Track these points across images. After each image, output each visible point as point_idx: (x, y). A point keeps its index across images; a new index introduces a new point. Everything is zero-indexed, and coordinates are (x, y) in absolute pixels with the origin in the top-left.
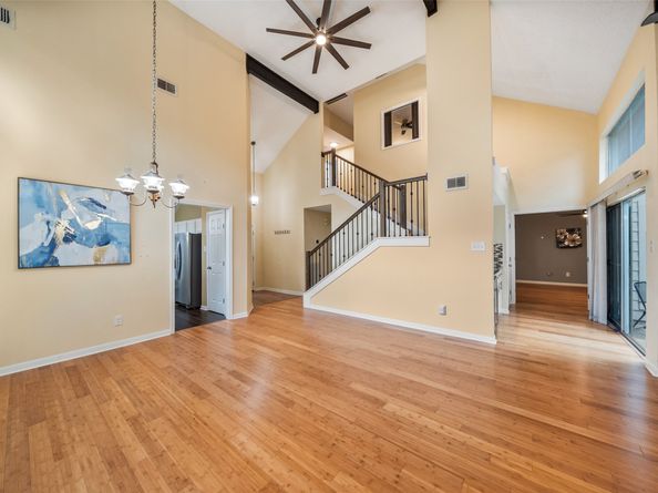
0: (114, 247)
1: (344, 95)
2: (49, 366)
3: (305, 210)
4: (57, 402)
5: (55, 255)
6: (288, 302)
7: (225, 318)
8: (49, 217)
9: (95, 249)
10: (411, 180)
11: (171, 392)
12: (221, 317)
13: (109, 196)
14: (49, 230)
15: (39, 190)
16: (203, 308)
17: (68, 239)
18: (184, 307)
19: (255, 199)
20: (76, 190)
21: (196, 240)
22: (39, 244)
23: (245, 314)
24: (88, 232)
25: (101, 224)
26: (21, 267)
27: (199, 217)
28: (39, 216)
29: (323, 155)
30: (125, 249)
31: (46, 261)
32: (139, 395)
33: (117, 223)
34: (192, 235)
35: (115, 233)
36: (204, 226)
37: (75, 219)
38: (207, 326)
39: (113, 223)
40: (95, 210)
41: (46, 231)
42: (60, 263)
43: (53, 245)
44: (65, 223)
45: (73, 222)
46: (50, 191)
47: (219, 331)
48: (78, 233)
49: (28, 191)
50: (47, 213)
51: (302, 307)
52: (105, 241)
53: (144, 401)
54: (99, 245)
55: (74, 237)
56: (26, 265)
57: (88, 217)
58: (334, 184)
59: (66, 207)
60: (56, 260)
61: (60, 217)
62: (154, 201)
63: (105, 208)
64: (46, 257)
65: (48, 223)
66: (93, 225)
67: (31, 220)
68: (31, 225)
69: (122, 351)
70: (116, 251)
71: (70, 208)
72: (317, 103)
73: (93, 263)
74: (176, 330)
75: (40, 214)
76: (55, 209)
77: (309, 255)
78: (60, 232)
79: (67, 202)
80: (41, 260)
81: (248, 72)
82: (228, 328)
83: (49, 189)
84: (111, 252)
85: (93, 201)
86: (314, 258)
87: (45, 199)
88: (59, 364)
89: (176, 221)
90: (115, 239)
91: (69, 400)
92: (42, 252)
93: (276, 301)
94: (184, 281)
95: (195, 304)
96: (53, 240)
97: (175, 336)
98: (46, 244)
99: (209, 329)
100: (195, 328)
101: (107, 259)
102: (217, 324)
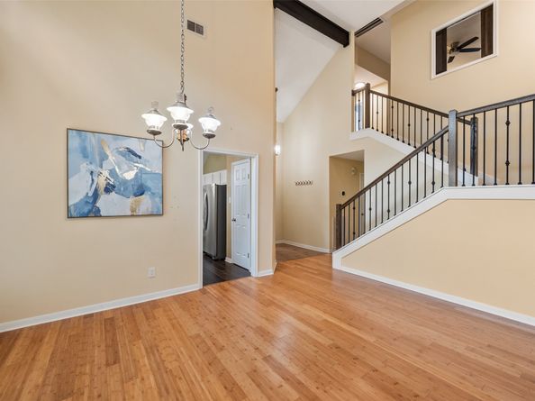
0: (148, 197)
1: (378, 21)
2: (91, 315)
3: (331, 157)
4: (88, 368)
5: (98, 205)
6: (312, 259)
7: (249, 274)
8: (92, 167)
9: (132, 199)
10: (484, 110)
11: (199, 378)
12: (246, 273)
13: (144, 146)
14: (93, 180)
15: (84, 141)
16: (228, 260)
17: (108, 189)
18: (211, 257)
19: (278, 149)
20: (115, 140)
21: (222, 191)
22: (84, 194)
23: (270, 272)
24: (125, 182)
25: (136, 174)
26: (70, 217)
27: (225, 168)
28: (85, 167)
29: (354, 93)
30: (158, 200)
31: (90, 211)
32: (165, 375)
33: (151, 173)
34: (217, 186)
35: (149, 184)
36: (229, 178)
37: (114, 169)
38: (233, 282)
39: (147, 173)
40: (132, 160)
41: (90, 182)
42: (102, 214)
43: (96, 195)
44: (106, 173)
45: (112, 172)
46: (93, 141)
47: (245, 291)
48: (117, 184)
49: (75, 142)
50: (91, 163)
51: (331, 267)
52: (141, 191)
53: (170, 390)
54: (136, 195)
55: (114, 187)
56: (74, 214)
57: (125, 167)
58: (368, 125)
59: (107, 157)
60: (99, 210)
61: (102, 167)
62: (183, 141)
63: (140, 157)
64: (89, 207)
65: (92, 173)
66: (130, 175)
67: (78, 171)
68: (77, 176)
69: (154, 304)
70: (150, 202)
71: (110, 157)
72: (347, 34)
73: (129, 213)
74: (204, 284)
75: (85, 164)
76: (98, 158)
77: (340, 208)
78: (102, 182)
79: (108, 153)
80: (86, 210)
81: (275, 6)
82: (253, 287)
83: (92, 139)
84: (146, 203)
85: (130, 151)
86: (346, 212)
87: (89, 149)
88: (101, 313)
89: (204, 173)
90: (149, 189)
91: (99, 368)
92: (87, 202)
93: (299, 257)
94: (210, 231)
95: (220, 256)
96: (96, 190)
97: (203, 291)
98: (90, 194)
99: (235, 286)
100: (222, 283)
101: (142, 210)
102: (242, 281)
